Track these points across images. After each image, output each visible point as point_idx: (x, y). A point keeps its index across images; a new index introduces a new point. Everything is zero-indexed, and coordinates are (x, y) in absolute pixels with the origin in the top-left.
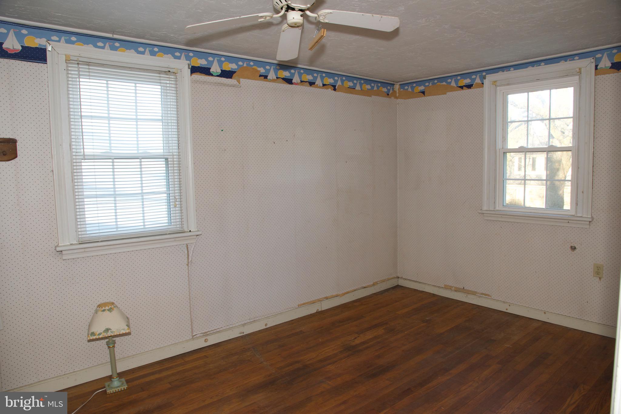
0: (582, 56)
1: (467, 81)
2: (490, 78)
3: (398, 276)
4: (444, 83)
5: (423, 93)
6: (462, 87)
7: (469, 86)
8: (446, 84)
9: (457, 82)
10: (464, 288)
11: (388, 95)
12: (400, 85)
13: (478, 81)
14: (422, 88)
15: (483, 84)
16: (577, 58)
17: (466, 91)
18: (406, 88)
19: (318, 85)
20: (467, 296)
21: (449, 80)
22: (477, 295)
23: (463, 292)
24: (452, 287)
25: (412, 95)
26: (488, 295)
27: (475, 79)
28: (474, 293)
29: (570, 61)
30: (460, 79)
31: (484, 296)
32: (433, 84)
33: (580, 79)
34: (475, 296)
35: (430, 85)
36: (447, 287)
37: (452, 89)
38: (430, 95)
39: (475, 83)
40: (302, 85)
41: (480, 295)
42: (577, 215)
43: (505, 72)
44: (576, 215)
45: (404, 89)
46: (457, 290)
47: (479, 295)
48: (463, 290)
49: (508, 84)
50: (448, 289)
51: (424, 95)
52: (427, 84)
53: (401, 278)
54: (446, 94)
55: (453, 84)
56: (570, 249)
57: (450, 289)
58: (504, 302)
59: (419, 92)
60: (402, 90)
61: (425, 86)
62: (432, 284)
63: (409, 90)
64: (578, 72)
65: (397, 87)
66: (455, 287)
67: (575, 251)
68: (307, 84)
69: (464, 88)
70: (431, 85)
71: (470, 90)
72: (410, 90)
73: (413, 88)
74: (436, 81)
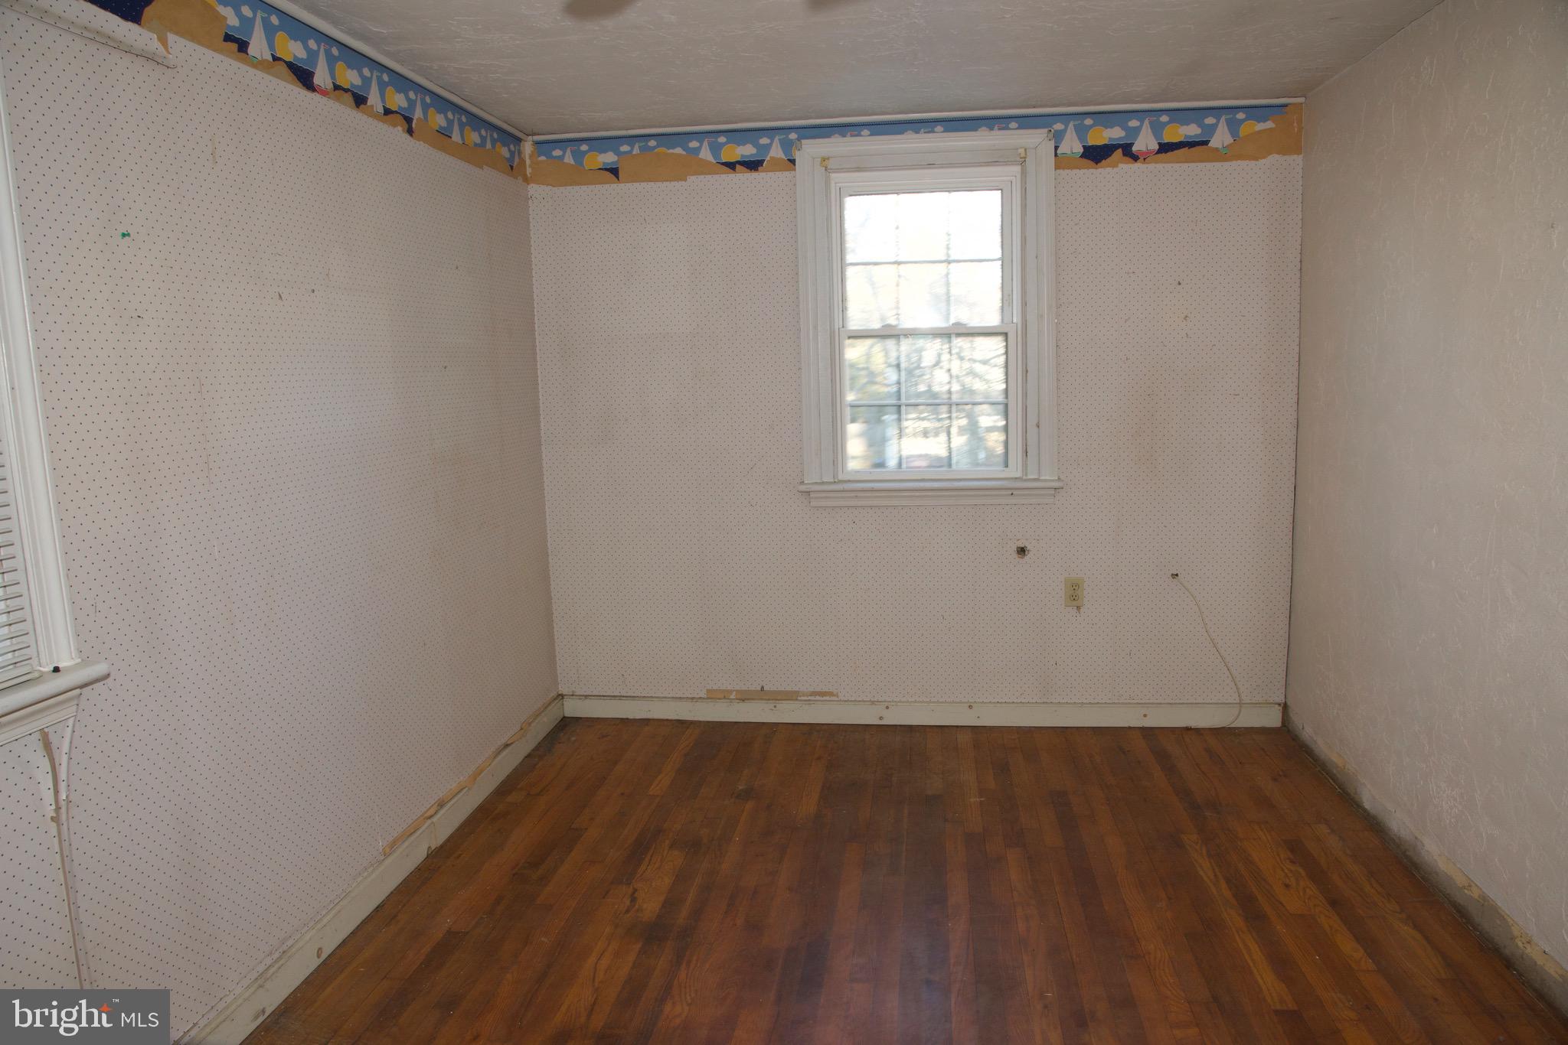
0: (1027, 122)
1: (747, 151)
2: (810, 151)
3: (560, 693)
4: (679, 151)
5: (614, 171)
6: (731, 166)
7: (753, 165)
8: (684, 153)
9: (716, 149)
10: (763, 687)
11: (512, 167)
12: (537, 143)
13: (776, 152)
14: (609, 158)
15: (793, 162)
16: (1013, 125)
17: (744, 177)
18: (557, 153)
19: (372, 106)
20: (775, 707)
21: (694, 144)
22: (799, 698)
23: (762, 699)
24: (730, 692)
25: (578, 176)
26: (831, 694)
27: (768, 147)
28: (791, 696)
29: (999, 129)
30: (726, 143)
31: (818, 698)
32: (645, 149)
33: (1024, 173)
34: (796, 702)
35: (634, 153)
36: (713, 696)
37: (703, 169)
38: (635, 178)
39: (768, 158)
40: (337, 99)
41: (810, 698)
42: (1026, 475)
43: (848, 139)
44: (1024, 477)
45: (549, 156)
46: (745, 697)
47: (806, 698)
48: (762, 695)
49: (858, 169)
50: (720, 699)
51: (618, 178)
52: (625, 148)
53: (573, 695)
54: (685, 180)
55: (706, 154)
56: (1015, 555)
57: (725, 698)
58: (873, 703)
59: (600, 169)
60: (543, 158)
61: (618, 153)
62: (669, 696)
63: (566, 160)
64: (1021, 158)
65: (528, 148)
66: (737, 691)
67: (1027, 558)
68: (348, 97)
69: (738, 166)
70: (636, 151)
71: (754, 175)
72: (569, 159)
73: (579, 156)
74: (652, 143)
